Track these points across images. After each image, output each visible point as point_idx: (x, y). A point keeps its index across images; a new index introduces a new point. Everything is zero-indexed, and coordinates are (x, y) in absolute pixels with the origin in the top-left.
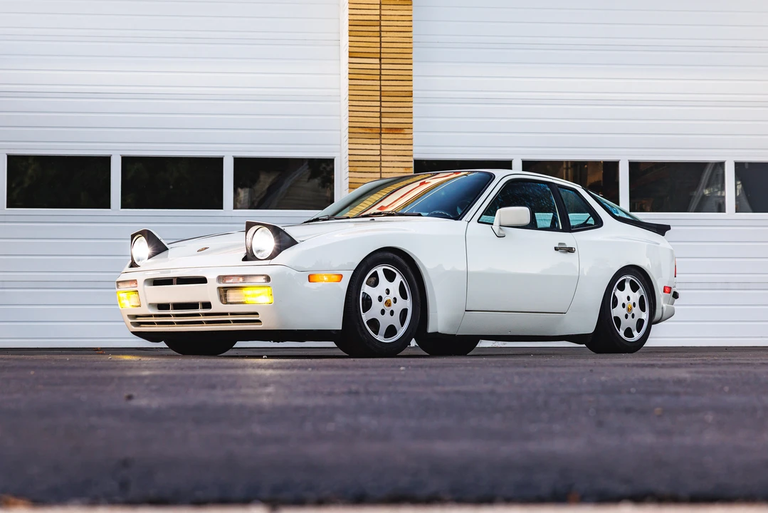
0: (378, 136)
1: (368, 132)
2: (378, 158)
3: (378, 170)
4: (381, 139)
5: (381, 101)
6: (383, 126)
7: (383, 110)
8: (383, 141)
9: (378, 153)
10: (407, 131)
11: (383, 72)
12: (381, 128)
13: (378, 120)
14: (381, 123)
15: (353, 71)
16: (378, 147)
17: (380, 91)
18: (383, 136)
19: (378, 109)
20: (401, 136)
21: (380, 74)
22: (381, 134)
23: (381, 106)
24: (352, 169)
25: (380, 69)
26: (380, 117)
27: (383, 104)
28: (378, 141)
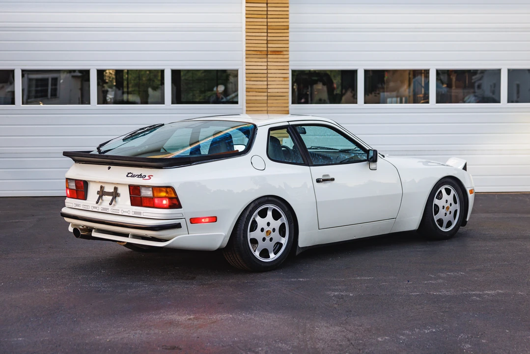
0: (265, 56)
1: (258, 53)
2: (265, 71)
3: (265, 79)
4: (267, 58)
5: (267, 33)
6: (269, 49)
7: (269, 38)
8: (269, 60)
9: (265, 68)
10: (285, 53)
11: (269, 13)
12: (267, 51)
13: (265, 45)
14: (267, 47)
15: (248, 12)
16: (266, 64)
17: (267, 25)
18: (269, 56)
19: (265, 38)
20: (281, 56)
21: (267, 14)
22: (267, 55)
23: (267, 36)
24: (248, 79)
25: (267, 11)
26: (267, 44)
27: (269, 35)
28: (265, 60)
